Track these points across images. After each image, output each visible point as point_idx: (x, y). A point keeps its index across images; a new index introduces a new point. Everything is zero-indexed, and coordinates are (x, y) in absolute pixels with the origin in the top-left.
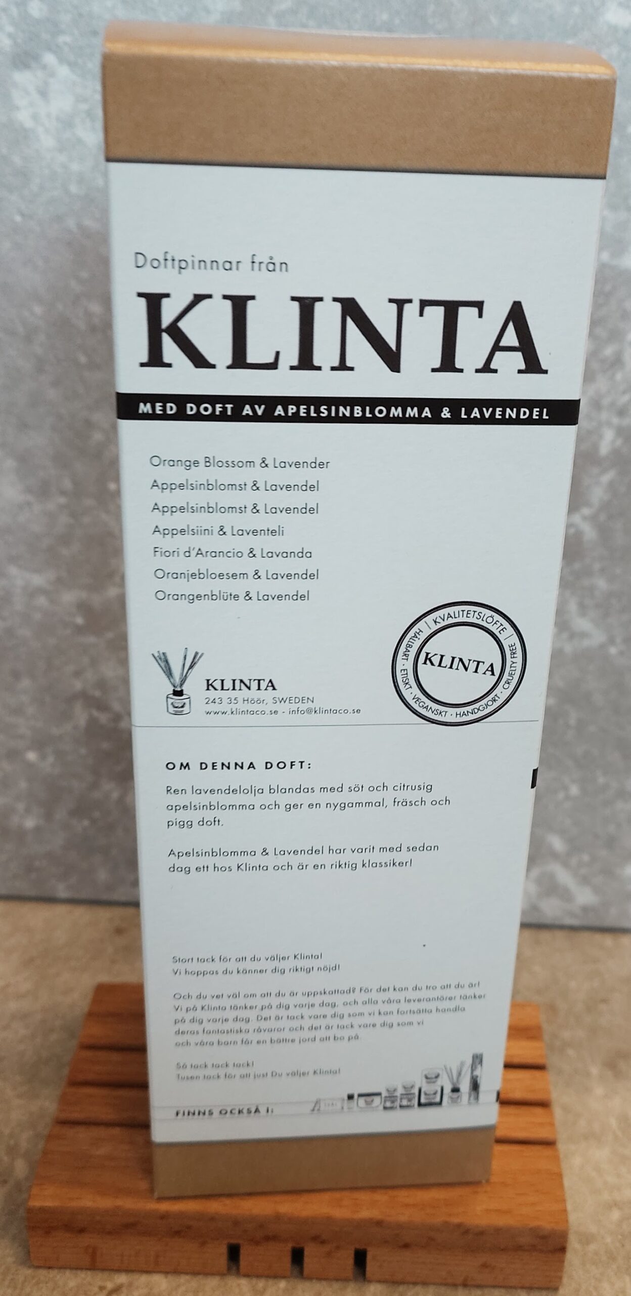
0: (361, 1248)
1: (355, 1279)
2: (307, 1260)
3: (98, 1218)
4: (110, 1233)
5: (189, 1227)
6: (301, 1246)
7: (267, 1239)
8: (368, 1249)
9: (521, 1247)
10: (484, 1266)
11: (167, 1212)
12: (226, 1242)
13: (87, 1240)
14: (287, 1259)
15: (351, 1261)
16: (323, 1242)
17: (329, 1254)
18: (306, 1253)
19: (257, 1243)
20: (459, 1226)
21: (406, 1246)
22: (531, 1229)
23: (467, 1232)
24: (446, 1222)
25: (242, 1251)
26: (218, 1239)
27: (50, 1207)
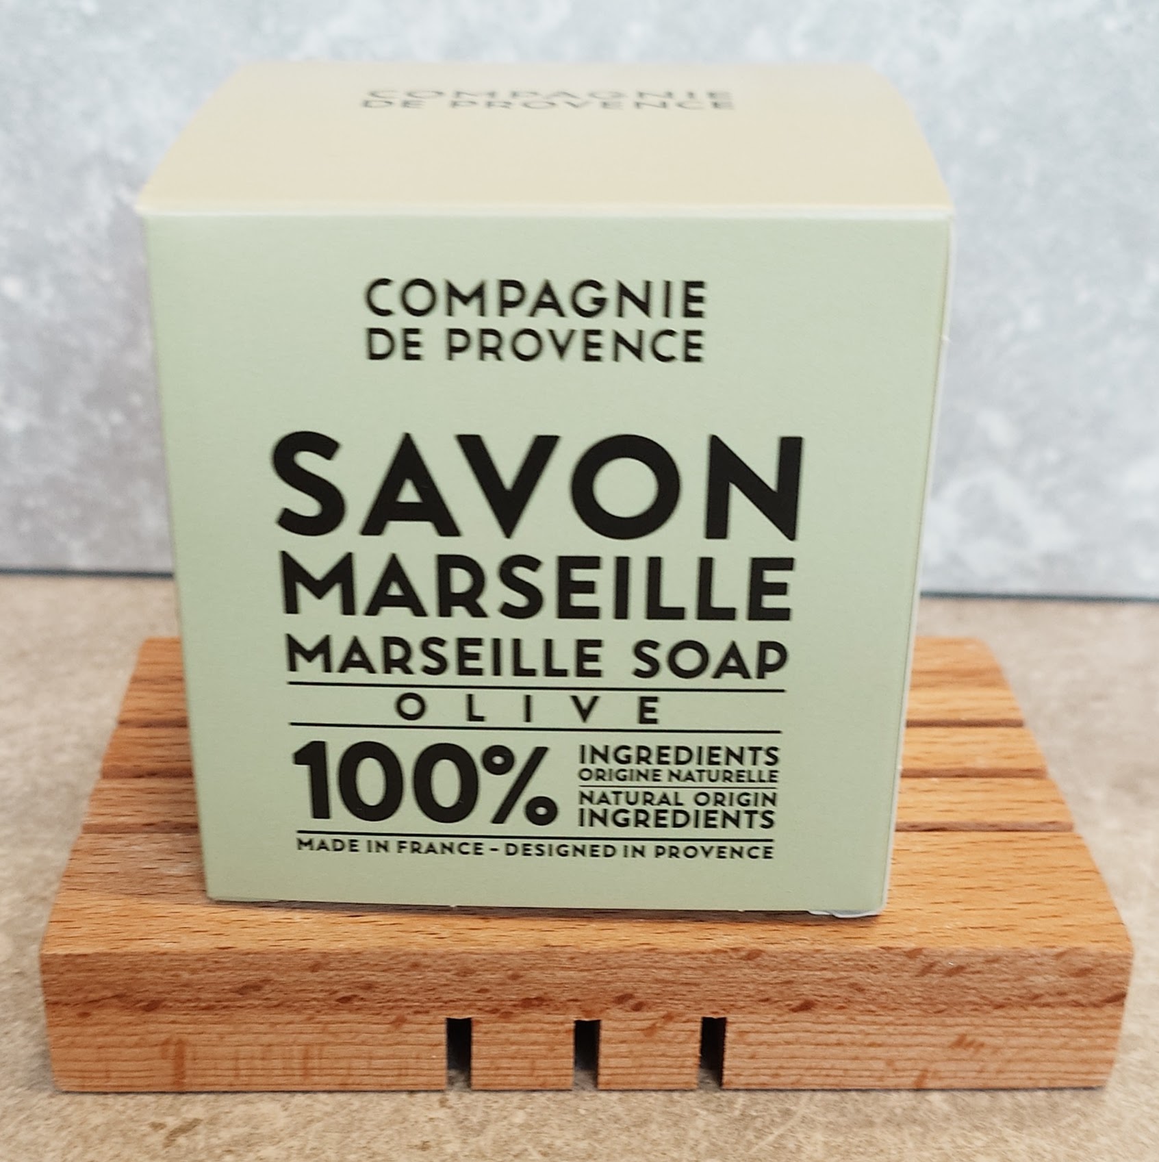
0: (715, 1017)
1: (701, 1084)
2: (604, 1049)
3: (186, 976)
4: (208, 1008)
5: (369, 987)
6: (594, 1019)
7: (527, 1003)
8: (730, 1018)
9: (1037, 997)
10: (961, 1043)
11: (325, 955)
12: (443, 1018)
13: (163, 1026)
14: (568, 1049)
15: (694, 1047)
16: (638, 1007)
17: (650, 1031)
18: (604, 1034)
19: (507, 1016)
20: (913, 954)
21: (806, 1006)
22: (1059, 956)
23: (928, 969)
24: (888, 949)
25: (476, 1036)
26: (427, 1012)
27: (85, 955)
